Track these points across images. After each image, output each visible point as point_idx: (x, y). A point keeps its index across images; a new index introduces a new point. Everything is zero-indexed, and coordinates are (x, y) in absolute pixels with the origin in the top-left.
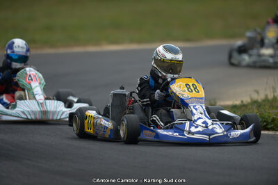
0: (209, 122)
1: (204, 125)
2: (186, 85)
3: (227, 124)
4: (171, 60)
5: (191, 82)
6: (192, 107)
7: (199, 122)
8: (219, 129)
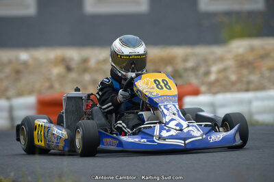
0: (185, 124)
1: (178, 128)
2: (155, 81)
3: (206, 126)
4: (129, 56)
5: (161, 77)
6: (162, 107)
7: (172, 124)
8: (196, 132)
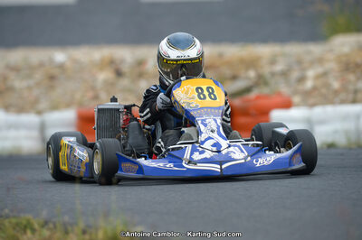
0: (224, 143)
1: (215, 149)
2: (197, 89)
3: (254, 146)
4: (177, 61)
5: (206, 84)
6: (199, 122)
7: (208, 145)
8: (239, 154)
